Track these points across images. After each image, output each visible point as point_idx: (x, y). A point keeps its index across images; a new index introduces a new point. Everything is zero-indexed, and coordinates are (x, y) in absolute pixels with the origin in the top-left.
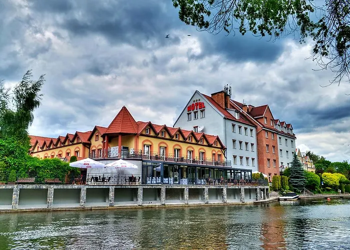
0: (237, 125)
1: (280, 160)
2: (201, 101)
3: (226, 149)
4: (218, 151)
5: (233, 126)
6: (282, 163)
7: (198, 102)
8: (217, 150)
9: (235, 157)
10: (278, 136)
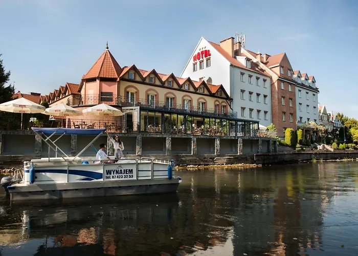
0: (247, 73)
1: (298, 114)
2: (207, 49)
3: (232, 99)
4: (223, 102)
5: (242, 74)
6: (301, 118)
7: (204, 50)
8: (221, 100)
9: (243, 109)
10: (297, 89)
